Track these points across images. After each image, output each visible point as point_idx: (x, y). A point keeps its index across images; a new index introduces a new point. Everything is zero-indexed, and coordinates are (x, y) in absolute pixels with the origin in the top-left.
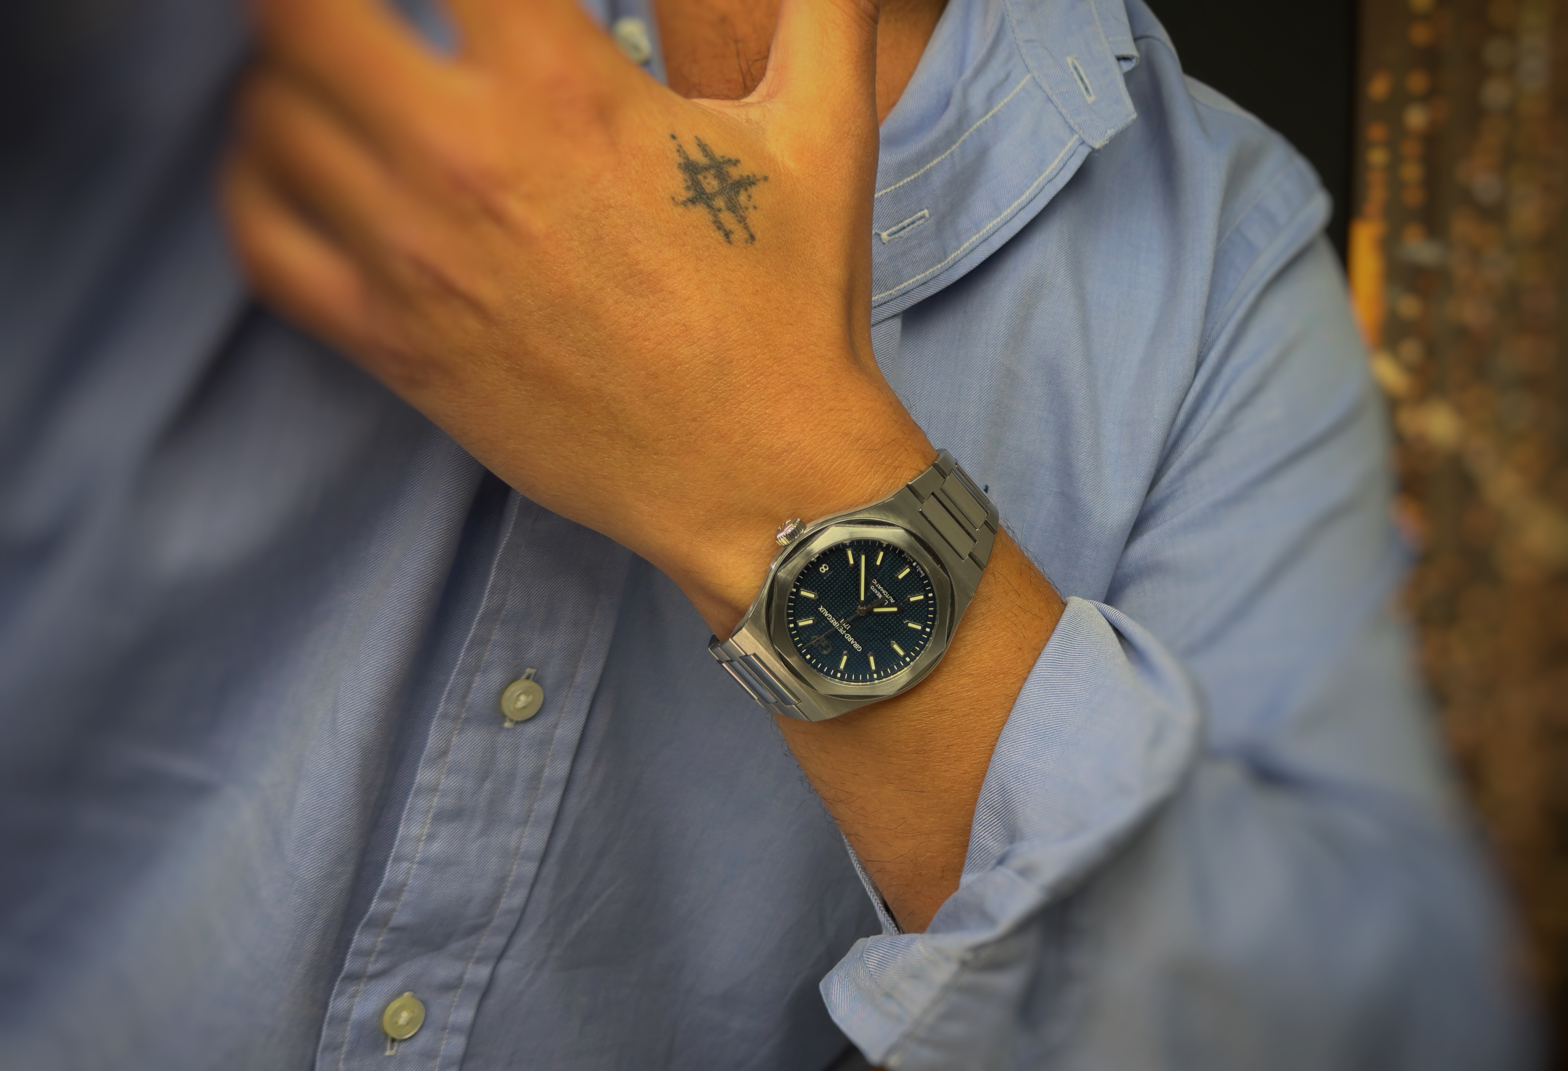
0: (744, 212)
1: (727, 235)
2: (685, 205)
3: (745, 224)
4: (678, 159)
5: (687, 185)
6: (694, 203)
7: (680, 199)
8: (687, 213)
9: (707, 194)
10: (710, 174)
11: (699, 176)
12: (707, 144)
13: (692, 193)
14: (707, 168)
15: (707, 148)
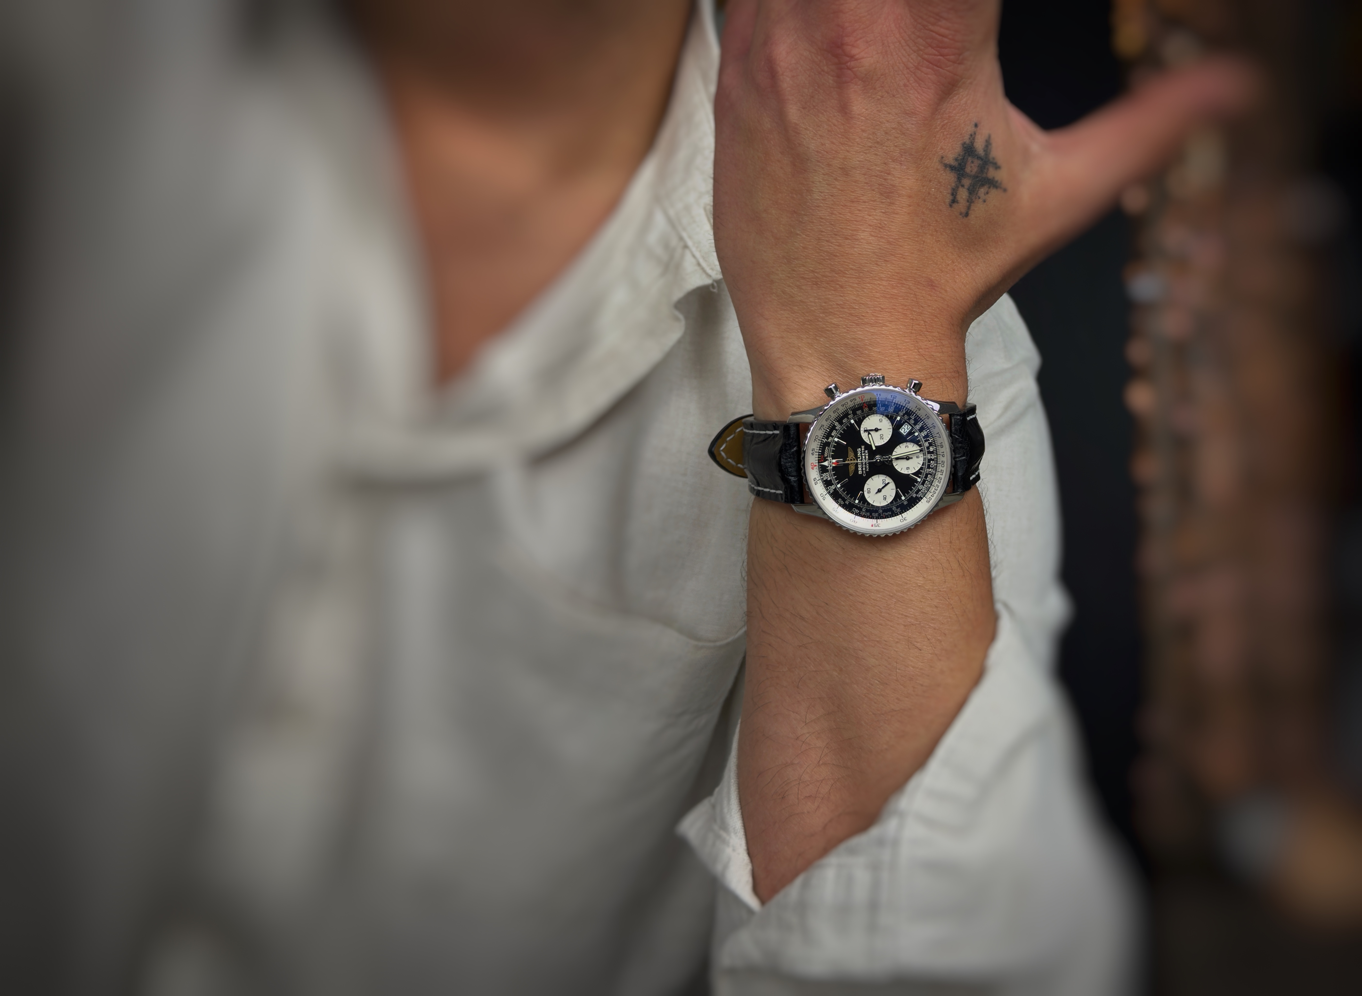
0: (976, 198)
1: (954, 201)
3: (970, 204)
4: (967, 139)
5: (957, 157)
6: (952, 170)
7: (946, 162)
8: (942, 172)
9: (964, 171)
10: (977, 162)
11: (969, 158)
12: (991, 145)
13: (956, 164)
14: (979, 158)
15: (990, 147)
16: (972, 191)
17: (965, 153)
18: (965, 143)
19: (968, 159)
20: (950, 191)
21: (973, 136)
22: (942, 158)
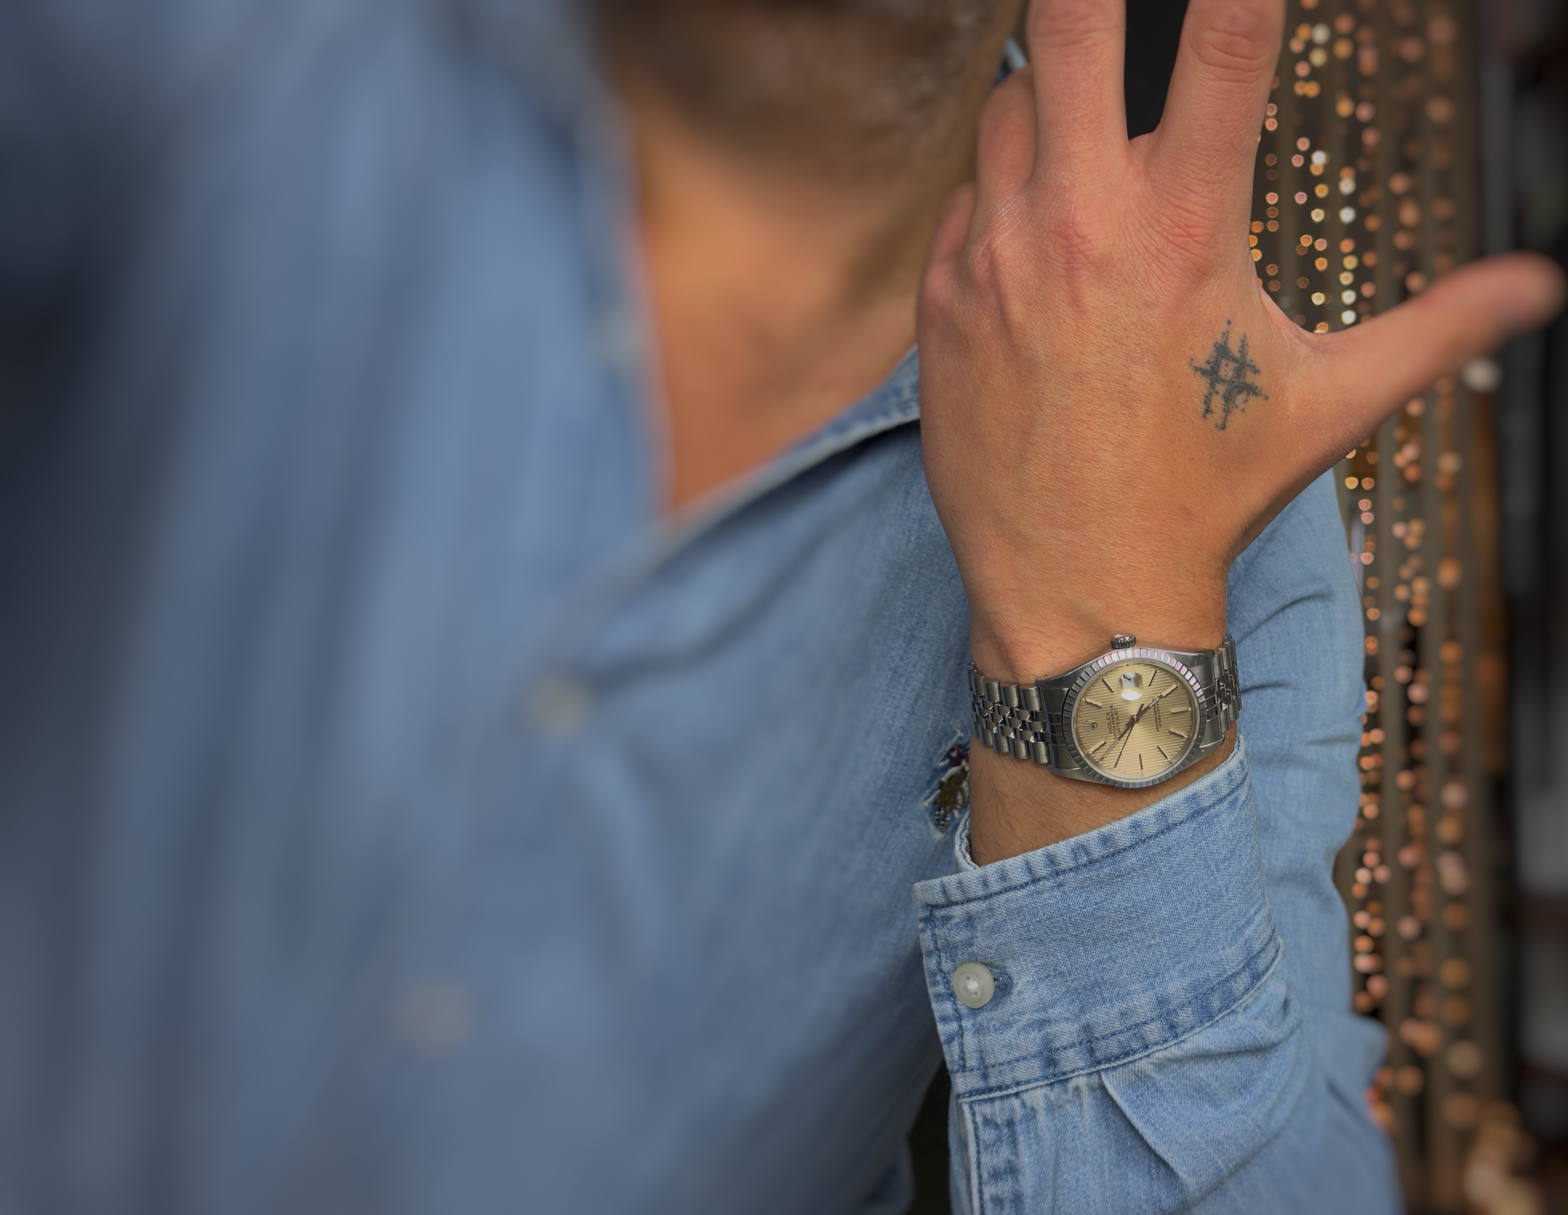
0: (1233, 407)
1: (1208, 411)
2: (1196, 370)
3: (1227, 415)
4: (1219, 339)
5: (1209, 359)
6: (1204, 374)
7: (1196, 365)
8: (1193, 376)
9: (1218, 376)
10: (1232, 365)
11: (1223, 361)
12: (1247, 345)
13: (1208, 367)
14: (1234, 360)
15: (1246, 347)
16: (1228, 399)
17: (1218, 355)
18: (1217, 343)
19: (1221, 361)
20: (1202, 399)
21: (1226, 335)
22: (1192, 360)
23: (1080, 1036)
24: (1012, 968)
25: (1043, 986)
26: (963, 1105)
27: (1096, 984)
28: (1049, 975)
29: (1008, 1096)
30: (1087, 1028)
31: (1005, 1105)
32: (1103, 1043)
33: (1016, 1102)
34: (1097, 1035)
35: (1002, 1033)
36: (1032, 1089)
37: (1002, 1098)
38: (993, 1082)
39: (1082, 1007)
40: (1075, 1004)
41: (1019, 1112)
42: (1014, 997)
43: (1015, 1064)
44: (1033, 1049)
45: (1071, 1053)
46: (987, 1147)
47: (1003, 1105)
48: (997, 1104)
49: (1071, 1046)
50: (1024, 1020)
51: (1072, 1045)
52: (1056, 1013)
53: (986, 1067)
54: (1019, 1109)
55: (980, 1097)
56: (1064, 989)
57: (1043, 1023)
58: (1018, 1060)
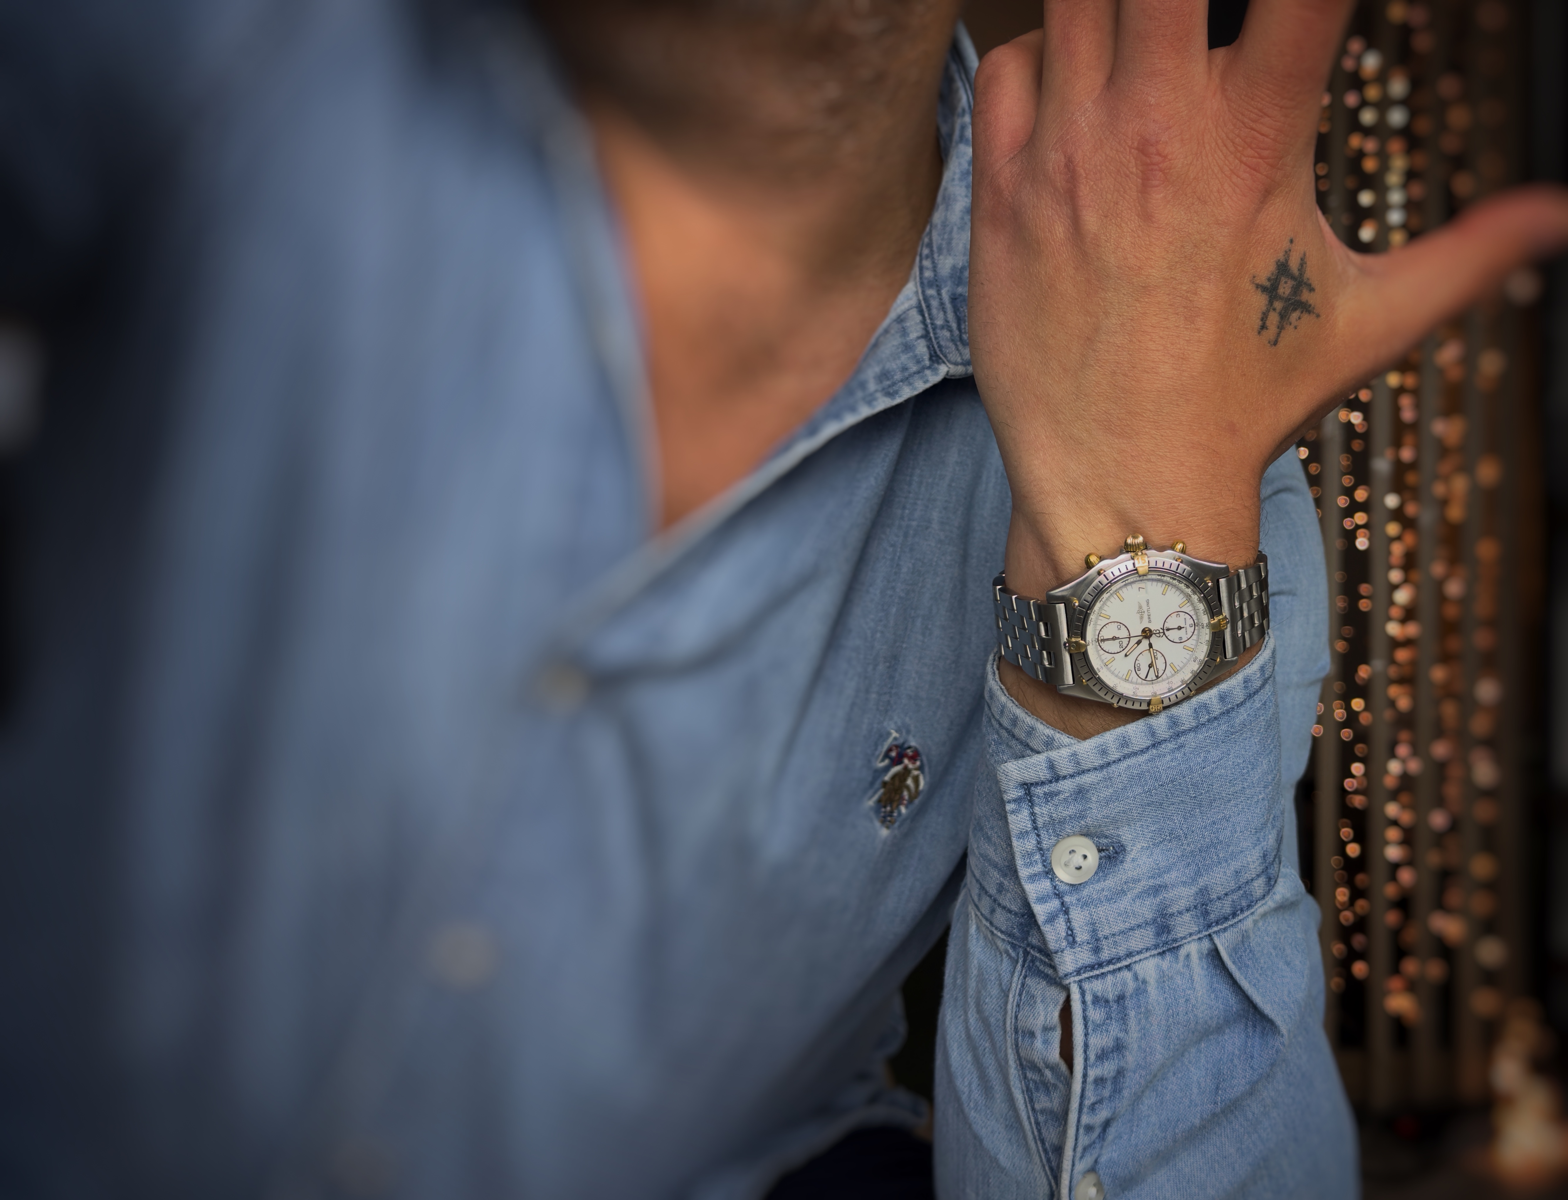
0: (1287, 324)
1: (1263, 327)
2: (1257, 287)
3: (1281, 331)
4: (1280, 256)
5: (1270, 277)
6: (1264, 291)
7: (1258, 282)
8: (1253, 293)
9: (1276, 294)
10: (1291, 283)
11: (1283, 278)
12: (1306, 263)
13: (1268, 284)
14: (1293, 278)
15: (1304, 265)
16: (1284, 316)
17: (1278, 272)
18: (1279, 261)
19: (1281, 278)
20: (1259, 315)
21: (1287, 253)
22: (1254, 276)
23: (1196, 900)
24: (1126, 835)
25: (1157, 851)
26: (1072, 985)
27: (1213, 845)
28: (1164, 840)
29: (1120, 969)
30: (1204, 891)
31: (1118, 979)
32: (1218, 904)
33: (1127, 975)
34: (1214, 896)
35: (1115, 902)
36: (1146, 958)
37: (1113, 972)
38: (1105, 955)
39: (1199, 871)
40: (1191, 868)
41: (1131, 985)
42: (1127, 865)
43: (1130, 933)
44: (1149, 916)
45: (1187, 917)
46: (1097, 1027)
47: (1116, 979)
48: (1110, 978)
49: (1186, 910)
50: (1139, 888)
51: (1188, 910)
52: (1173, 877)
53: (1097, 940)
54: (1131, 982)
55: (1091, 974)
56: (1179, 854)
57: (1156, 890)
58: (1132, 929)
